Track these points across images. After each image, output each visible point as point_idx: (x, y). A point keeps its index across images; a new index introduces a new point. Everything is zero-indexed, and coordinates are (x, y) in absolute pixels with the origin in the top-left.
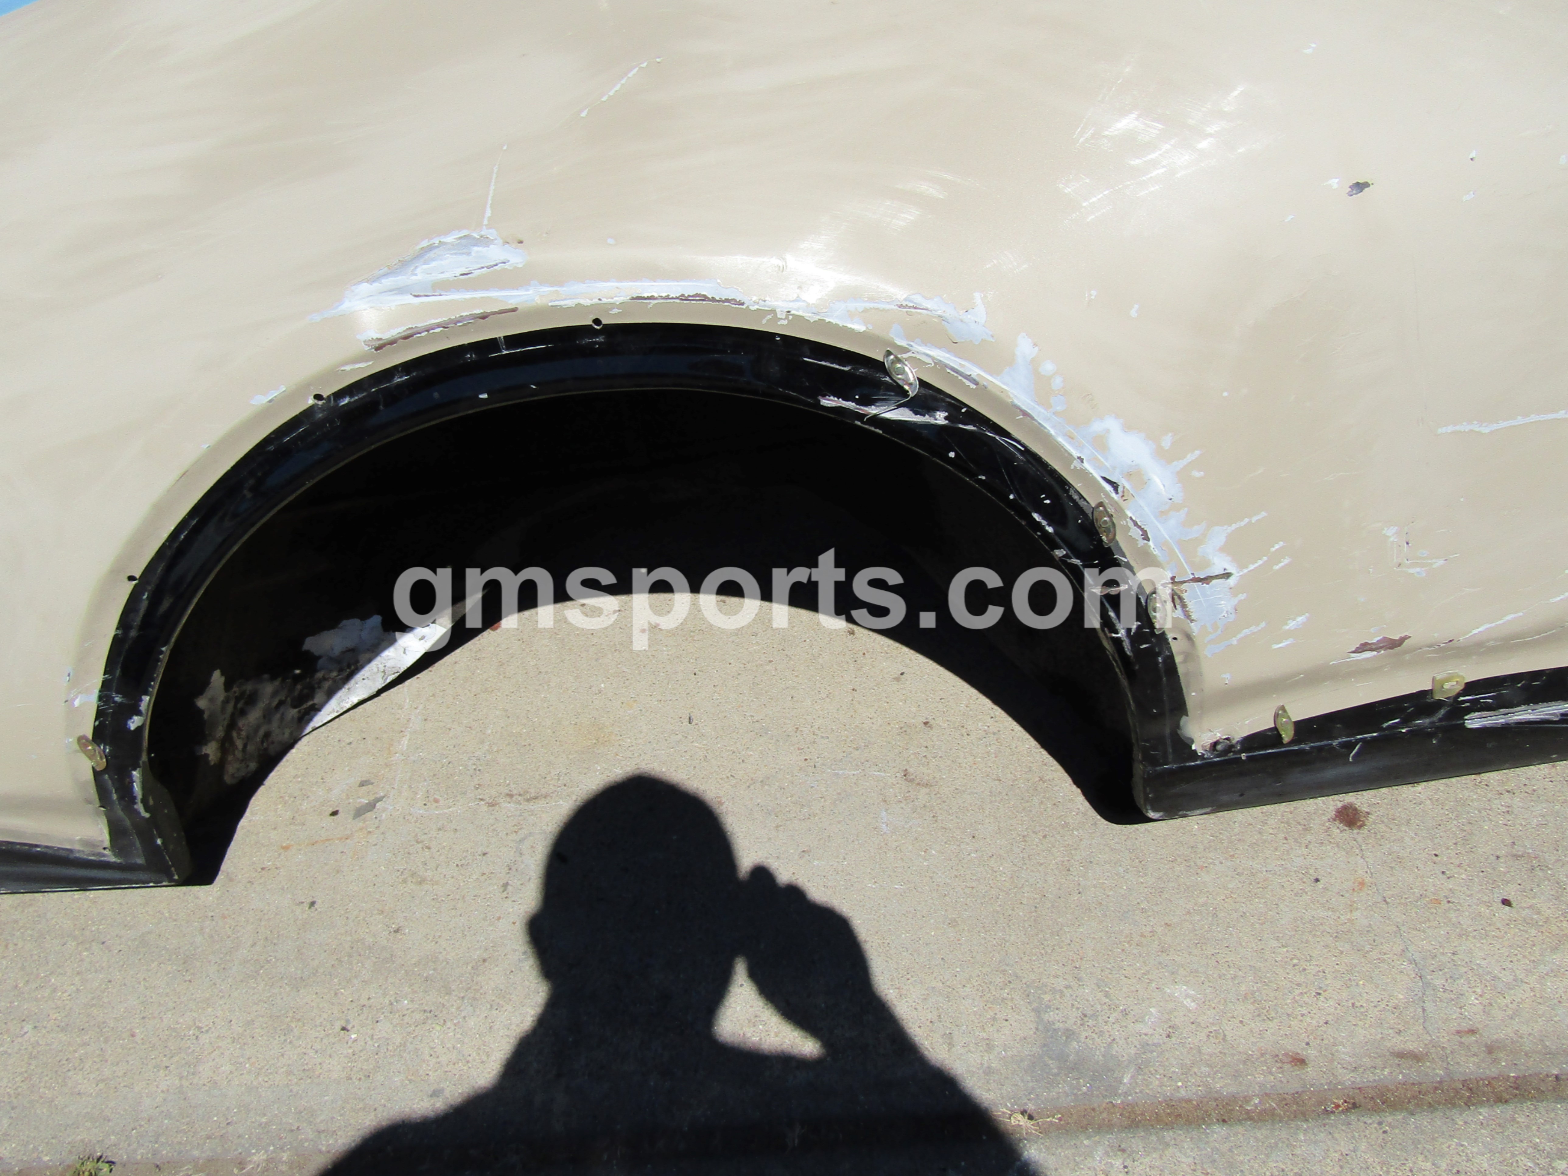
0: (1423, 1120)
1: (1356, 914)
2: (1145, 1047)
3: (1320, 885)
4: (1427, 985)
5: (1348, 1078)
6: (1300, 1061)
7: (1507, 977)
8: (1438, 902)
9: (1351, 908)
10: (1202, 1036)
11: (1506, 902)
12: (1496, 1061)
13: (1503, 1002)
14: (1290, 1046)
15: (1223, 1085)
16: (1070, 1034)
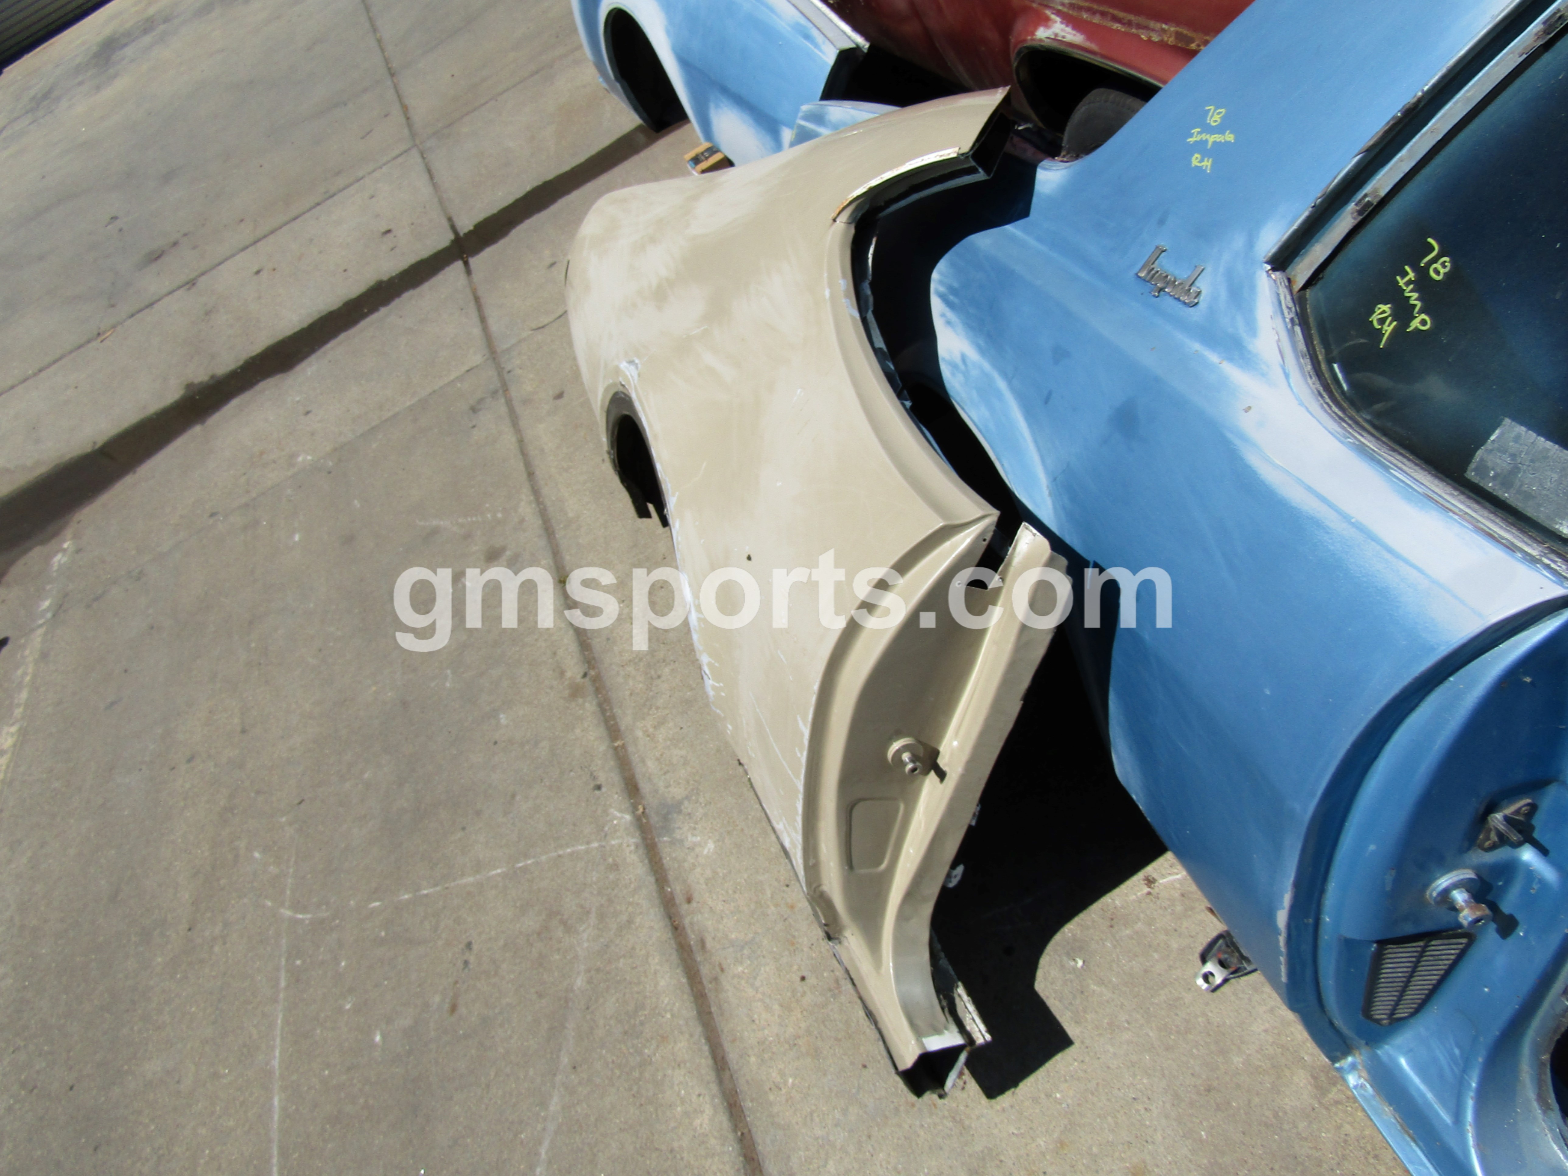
0: (674, 957)
1: (773, 908)
2: (681, 841)
3: (785, 888)
4: (742, 948)
5: (687, 921)
6: (689, 900)
7: (758, 983)
8: (793, 944)
9: (777, 905)
10: (692, 861)
11: (803, 978)
12: (711, 982)
13: (743, 982)
14: (696, 896)
15: (671, 875)
16: (680, 812)
